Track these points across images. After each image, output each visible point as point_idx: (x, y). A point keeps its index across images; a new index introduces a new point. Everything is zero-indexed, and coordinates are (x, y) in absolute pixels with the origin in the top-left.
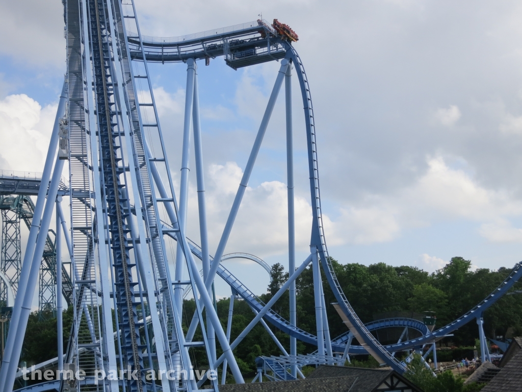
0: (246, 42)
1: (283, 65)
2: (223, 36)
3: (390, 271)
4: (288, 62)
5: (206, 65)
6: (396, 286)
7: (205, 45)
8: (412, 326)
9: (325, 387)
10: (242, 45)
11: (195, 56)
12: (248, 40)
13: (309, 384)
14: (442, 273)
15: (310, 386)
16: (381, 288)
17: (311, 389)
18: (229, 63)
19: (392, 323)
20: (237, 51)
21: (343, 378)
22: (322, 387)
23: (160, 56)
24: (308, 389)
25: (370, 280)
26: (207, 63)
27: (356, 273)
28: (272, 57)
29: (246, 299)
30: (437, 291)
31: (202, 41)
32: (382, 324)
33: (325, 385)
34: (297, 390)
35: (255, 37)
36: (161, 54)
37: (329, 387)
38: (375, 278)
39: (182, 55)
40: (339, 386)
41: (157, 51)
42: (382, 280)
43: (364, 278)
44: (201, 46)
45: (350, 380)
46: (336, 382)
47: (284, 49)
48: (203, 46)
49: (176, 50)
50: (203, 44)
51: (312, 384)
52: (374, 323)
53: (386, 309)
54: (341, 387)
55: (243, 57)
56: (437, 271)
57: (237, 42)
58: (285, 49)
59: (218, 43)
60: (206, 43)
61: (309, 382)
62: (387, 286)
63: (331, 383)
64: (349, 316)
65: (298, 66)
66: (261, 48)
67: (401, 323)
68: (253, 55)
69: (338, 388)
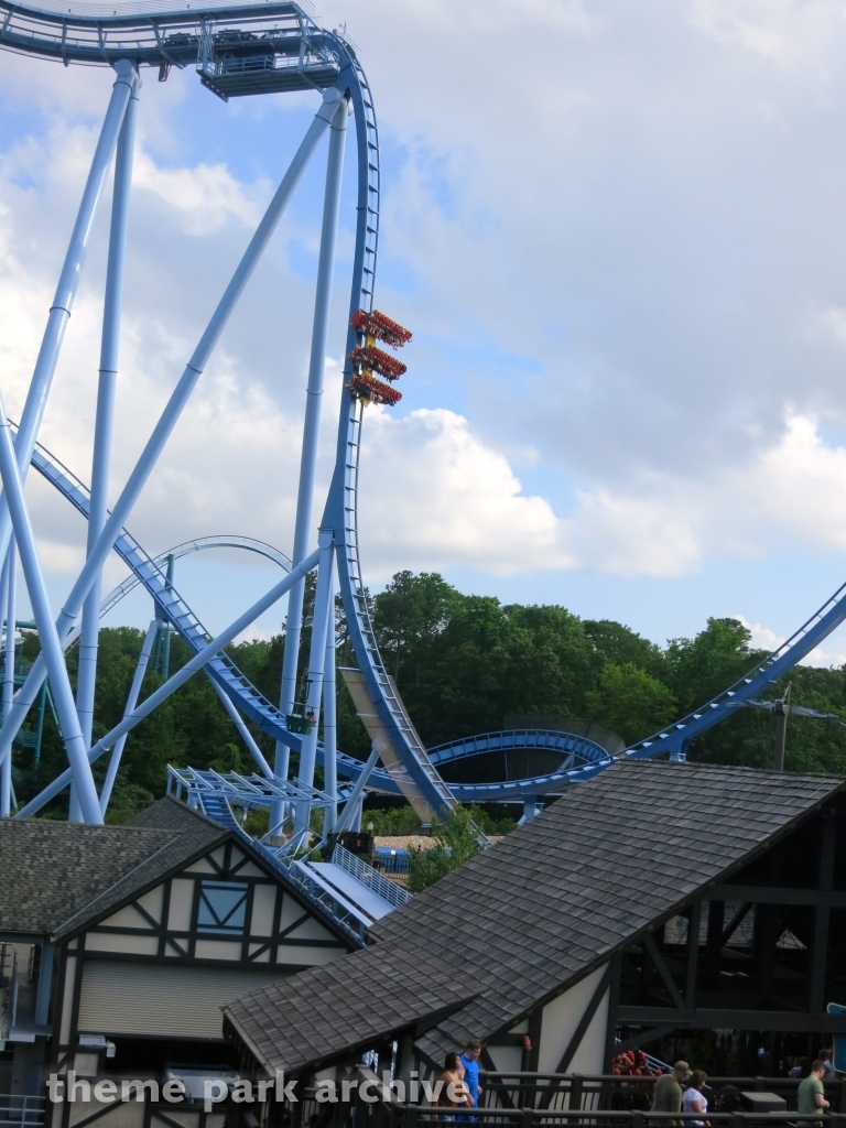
0: (255, 38)
1: (328, 103)
2: (203, 17)
3: (565, 627)
4: (339, 94)
5: (160, 79)
6: (567, 659)
7: (161, 32)
8: (581, 755)
9: (82, 848)
10: (244, 43)
11: (138, 57)
12: (263, 34)
13: (46, 833)
14: (681, 648)
15: (45, 839)
16: (533, 660)
17: (45, 845)
18: (206, 79)
19: (542, 740)
20: (232, 56)
21: (139, 833)
22: (76, 844)
23: (58, 46)
24: (37, 844)
25: (513, 640)
26: (163, 76)
27: (488, 619)
28: (307, 80)
29: (182, 635)
30: (655, 685)
31: (156, 21)
32: (520, 740)
33: (86, 843)
34: (9, 842)
35: (278, 28)
36: (59, 40)
37: (95, 848)
38: (526, 636)
39: (106, 49)
40: (119, 850)
41: (49, 32)
42: (538, 642)
43: (503, 634)
44: (151, 35)
45: (157, 839)
46: (118, 839)
47: (335, 66)
48: (157, 35)
49: (95, 36)
50: (156, 29)
51: (54, 834)
52: (504, 735)
53: (536, 708)
54: (123, 854)
55: (241, 70)
56: (669, 641)
57: (233, 35)
58: (339, 65)
59: (193, 32)
60: (165, 29)
61: (49, 830)
62: (548, 658)
63: (104, 840)
64: (379, 703)
65: (360, 107)
66: (288, 56)
67: (562, 743)
68: (262, 68)
69: (115, 853)
